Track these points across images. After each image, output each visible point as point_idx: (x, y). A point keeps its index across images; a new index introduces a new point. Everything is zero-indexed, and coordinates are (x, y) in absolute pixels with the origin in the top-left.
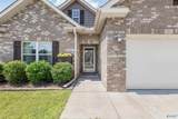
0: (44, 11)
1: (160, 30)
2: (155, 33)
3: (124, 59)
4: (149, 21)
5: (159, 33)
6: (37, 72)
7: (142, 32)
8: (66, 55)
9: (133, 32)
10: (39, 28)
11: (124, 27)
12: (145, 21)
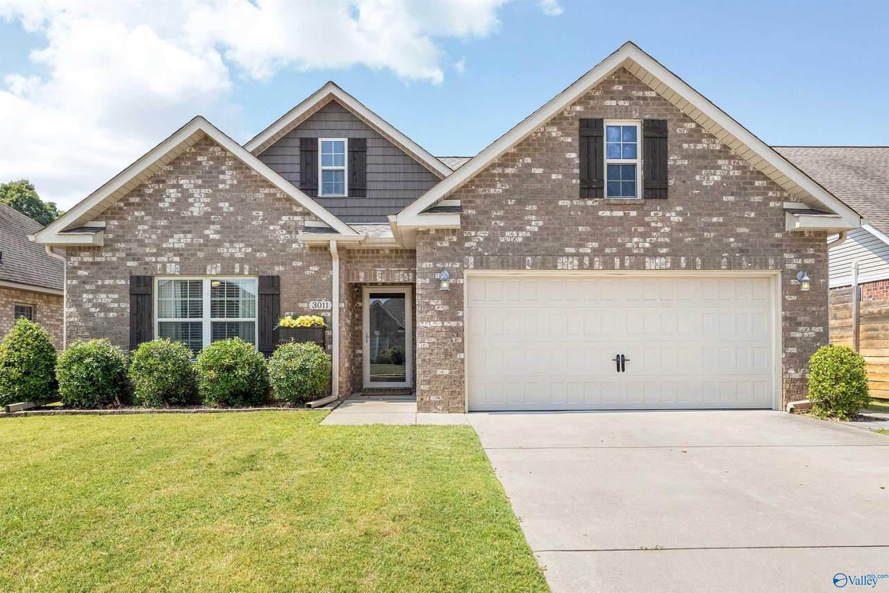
0: (228, 178)
1: (547, 261)
2: (534, 267)
3: (458, 332)
4: (520, 237)
5: (544, 266)
6: (230, 369)
7: (504, 265)
8: (305, 320)
9: (481, 264)
10: (212, 233)
11: (457, 252)
12: (510, 236)
